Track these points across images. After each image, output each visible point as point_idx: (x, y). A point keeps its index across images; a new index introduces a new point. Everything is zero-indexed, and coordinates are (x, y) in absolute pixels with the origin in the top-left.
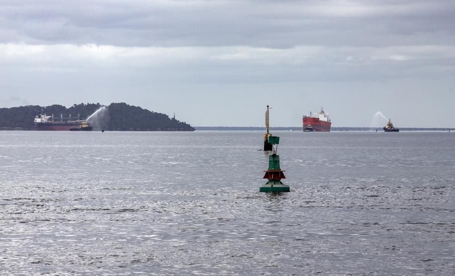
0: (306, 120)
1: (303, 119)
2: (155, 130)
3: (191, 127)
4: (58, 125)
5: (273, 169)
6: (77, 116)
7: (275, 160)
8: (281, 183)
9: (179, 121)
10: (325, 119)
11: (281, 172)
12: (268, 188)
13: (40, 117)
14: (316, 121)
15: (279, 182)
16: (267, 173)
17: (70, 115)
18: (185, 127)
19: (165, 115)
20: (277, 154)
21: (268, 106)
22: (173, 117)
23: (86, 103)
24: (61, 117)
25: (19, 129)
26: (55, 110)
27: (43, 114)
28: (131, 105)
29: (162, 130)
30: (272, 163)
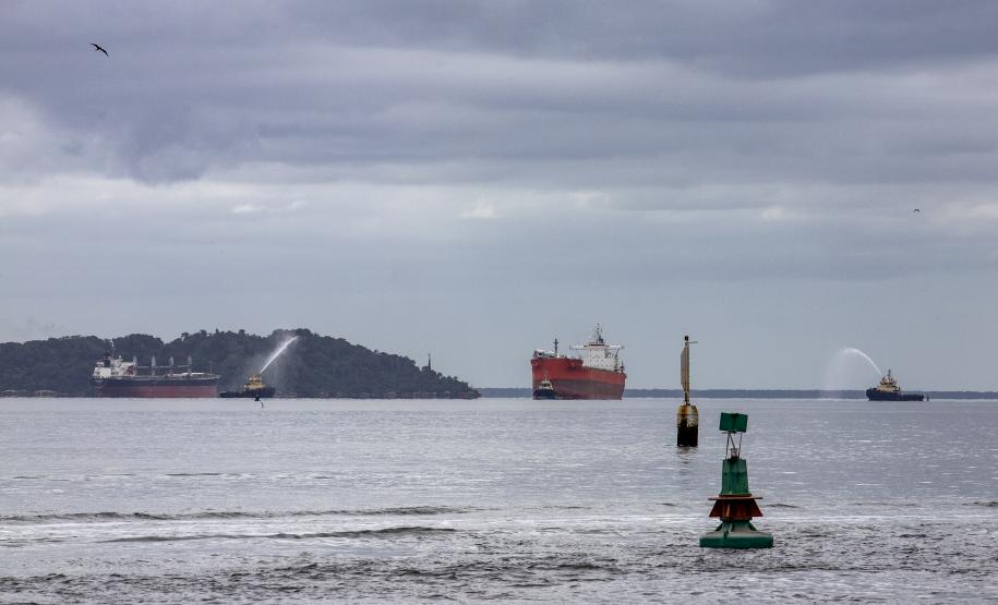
0: (540, 364)
1: (532, 362)
2: (381, 396)
3: (470, 389)
4: (150, 383)
5: (731, 493)
6: (186, 363)
7: (735, 470)
8: (752, 528)
9: (440, 374)
10: (607, 364)
11: (752, 501)
12: (717, 540)
13: (107, 364)
14: (573, 366)
15: (747, 526)
16: (718, 502)
17: (172, 359)
18: (456, 389)
19: (406, 359)
20: (742, 457)
21: (687, 338)
22: (427, 364)
23: (211, 331)
24: (153, 364)
25: (45, 395)
26: (137, 346)
27: (116, 358)
28: (322, 335)
29: (399, 396)
30: (728, 478)
